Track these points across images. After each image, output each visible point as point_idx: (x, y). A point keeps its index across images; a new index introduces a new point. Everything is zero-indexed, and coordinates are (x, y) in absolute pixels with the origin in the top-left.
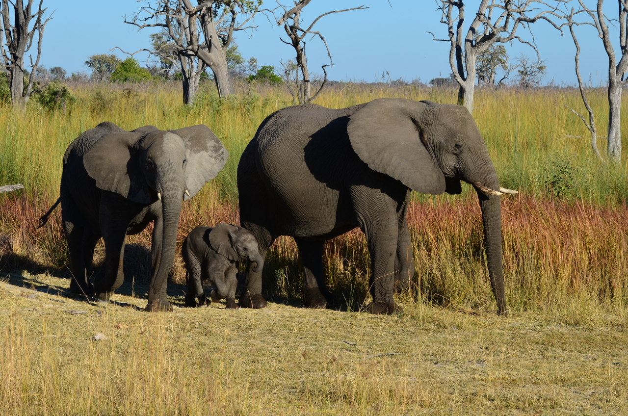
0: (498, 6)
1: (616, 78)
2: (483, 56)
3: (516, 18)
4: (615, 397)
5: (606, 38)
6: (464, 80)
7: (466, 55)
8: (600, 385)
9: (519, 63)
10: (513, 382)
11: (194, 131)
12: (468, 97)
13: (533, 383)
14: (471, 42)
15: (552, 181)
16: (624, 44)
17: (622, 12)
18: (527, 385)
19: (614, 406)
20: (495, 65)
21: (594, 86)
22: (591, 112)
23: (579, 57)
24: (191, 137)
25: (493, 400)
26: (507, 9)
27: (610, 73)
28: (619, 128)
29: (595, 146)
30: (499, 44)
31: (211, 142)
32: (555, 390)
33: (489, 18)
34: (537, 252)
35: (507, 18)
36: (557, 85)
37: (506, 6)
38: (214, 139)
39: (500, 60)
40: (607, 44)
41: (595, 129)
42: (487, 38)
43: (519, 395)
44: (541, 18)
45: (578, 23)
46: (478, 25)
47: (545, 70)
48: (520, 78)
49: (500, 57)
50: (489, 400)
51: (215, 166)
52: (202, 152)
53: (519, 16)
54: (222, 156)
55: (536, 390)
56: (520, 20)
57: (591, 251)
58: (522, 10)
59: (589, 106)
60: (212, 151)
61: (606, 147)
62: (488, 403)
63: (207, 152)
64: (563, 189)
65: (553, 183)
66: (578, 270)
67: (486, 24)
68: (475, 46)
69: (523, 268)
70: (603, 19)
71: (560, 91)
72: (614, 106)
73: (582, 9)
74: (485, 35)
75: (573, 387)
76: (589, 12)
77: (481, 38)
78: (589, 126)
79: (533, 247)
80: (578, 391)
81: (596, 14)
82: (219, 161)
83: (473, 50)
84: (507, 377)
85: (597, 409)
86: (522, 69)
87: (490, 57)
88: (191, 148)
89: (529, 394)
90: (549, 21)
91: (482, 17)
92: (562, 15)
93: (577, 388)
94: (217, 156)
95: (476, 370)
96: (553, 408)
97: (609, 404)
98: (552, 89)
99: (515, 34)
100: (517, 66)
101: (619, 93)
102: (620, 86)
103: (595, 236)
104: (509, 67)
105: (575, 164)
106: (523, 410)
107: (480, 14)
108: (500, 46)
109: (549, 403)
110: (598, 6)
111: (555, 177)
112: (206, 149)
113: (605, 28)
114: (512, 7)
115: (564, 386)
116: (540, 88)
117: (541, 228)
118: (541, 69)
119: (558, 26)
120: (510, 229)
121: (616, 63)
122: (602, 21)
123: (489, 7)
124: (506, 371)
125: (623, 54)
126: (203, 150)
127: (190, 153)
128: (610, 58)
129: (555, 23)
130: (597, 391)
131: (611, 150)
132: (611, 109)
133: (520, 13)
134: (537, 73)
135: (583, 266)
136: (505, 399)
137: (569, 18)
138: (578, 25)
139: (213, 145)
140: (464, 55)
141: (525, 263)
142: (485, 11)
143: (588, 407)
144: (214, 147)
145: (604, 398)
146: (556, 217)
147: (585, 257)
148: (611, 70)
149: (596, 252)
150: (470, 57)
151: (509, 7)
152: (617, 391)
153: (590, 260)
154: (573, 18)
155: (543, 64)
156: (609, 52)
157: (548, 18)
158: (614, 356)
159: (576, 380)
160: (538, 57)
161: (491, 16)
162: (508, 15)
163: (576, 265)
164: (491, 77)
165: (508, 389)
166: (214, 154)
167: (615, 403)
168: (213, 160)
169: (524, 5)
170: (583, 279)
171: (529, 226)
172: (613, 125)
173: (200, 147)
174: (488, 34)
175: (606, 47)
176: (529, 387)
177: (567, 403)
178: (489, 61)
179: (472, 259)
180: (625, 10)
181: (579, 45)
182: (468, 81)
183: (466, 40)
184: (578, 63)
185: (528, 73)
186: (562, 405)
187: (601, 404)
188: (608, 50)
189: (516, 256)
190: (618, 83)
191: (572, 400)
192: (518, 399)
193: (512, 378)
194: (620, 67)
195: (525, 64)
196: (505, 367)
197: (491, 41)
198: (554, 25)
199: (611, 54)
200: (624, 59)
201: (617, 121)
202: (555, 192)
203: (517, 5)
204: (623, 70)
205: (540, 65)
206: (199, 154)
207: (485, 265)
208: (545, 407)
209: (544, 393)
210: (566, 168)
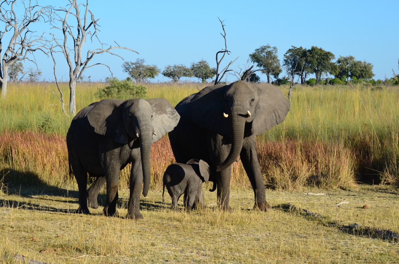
0: (18, 43)
1: (73, 77)
2: (12, 67)
3: (27, 49)
4: (71, 226)
5: (68, 58)
6: (2, 78)
7: (3, 67)
8: (64, 220)
9: (29, 70)
10: (23, 219)
11: (158, 101)
12: (4, 87)
13: (32, 220)
14: (5, 60)
15: (42, 125)
16: (76, 61)
17: (76, 46)
18: (29, 221)
19: (70, 230)
20: (18, 71)
21: (64, 81)
22: (62, 93)
23: (55, 67)
24: (155, 104)
25: (13, 228)
26: (22, 45)
27: (70, 75)
28: (75, 100)
29: (64, 109)
30: (19, 61)
31: (169, 108)
32: (42, 223)
33: (14, 49)
34: (34, 159)
35: (22, 49)
36: (46, 81)
37: (22, 43)
38: (171, 107)
39: (20, 69)
40: (68, 61)
41: (63, 101)
42: (13, 59)
43: (25, 225)
44: (38, 49)
45: (56, 51)
46: (8, 53)
47: (41, 74)
48: (29, 78)
49: (20, 68)
50: (11, 228)
51: (172, 124)
52: (164, 114)
53: (28, 48)
54: (176, 117)
55: (33, 223)
56: (28, 50)
57: (60, 158)
58: (29, 45)
59: (60, 90)
60: (170, 114)
61: (69, 109)
62: (11, 229)
63: (167, 114)
64: (47, 129)
65: (42, 126)
66: (54, 167)
67: (12, 52)
68: (7, 62)
69: (28, 166)
70: (67, 49)
71: (48, 84)
72: (72, 90)
73: (57, 45)
74: (12, 57)
75: (51, 221)
76: (60, 46)
77: (10, 58)
78: (61, 100)
79: (33, 156)
80: (53, 223)
81: (63, 47)
82: (175, 120)
83: (6, 64)
84: (20, 217)
85: (62, 231)
86: (30, 74)
87: (15, 68)
88: (156, 111)
89: (30, 225)
90: (42, 50)
91: (10, 48)
92: (48, 48)
93: (53, 221)
94: (173, 117)
95: (5, 214)
96: (41, 231)
97: (68, 228)
98: (45, 83)
99: (26, 57)
100: (28, 72)
101: (75, 84)
102: (75, 80)
103: (62, 151)
104: (24, 72)
105: (53, 117)
106: (27, 232)
107: (10, 47)
108: (20, 63)
109: (39, 229)
110: (64, 43)
111: (43, 123)
112: (166, 113)
113: (68, 54)
114: (25, 44)
115: (47, 220)
116: (39, 82)
117: (36, 147)
118: (39, 73)
119: (46, 53)
120: (22, 148)
121: (73, 70)
122: (66, 50)
123: (14, 44)
124: (20, 214)
125: (76, 66)
126: (164, 113)
127: (155, 115)
128: (70, 68)
129: (45, 51)
130: (62, 223)
131: (71, 110)
132: (71, 91)
133: (28, 47)
134: (38, 75)
135: (56, 165)
136: (19, 227)
137: (51, 49)
138: (56, 52)
139: (171, 111)
140: (2, 67)
141: (29, 164)
142: (12, 46)
143: (58, 230)
144: (171, 112)
145: (66, 226)
146: (44, 142)
147: (57, 160)
148: (71, 73)
149: (63, 158)
150: (5, 68)
151: (23, 44)
152: (72, 223)
153: (60, 162)
154: (52, 49)
155: (41, 71)
156: (70, 65)
157: (42, 49)
158: (71, 206)
159: (52, 218)
160: (37, 67)
161: (15, 48)
162: (23, 48)
163: (53, 165)
164: (16, 77)
165: (20, 223)
166: (171, 116)
167: (70, 228)
168: (171, 120)
169: (30, 43)
170: (57, 171)
171: (31, 146)
172: (72, 99)
173: (162, 111)
174: (13, 57)
175: (68, 62)
176: (30, 221)
177: (48, 228)
178: (15, 70)
179: (4, 162)
180: (77, 45)
181: (56, 61)
182: (4, 79)
183: (3, 60)
184: (55, 70)
185: (33, 75)
186: (46, 230)
187: (64, 229)
188: (69, 64)
189: (25, 160)
190: (74, 79)
191: (50, 227)
192: (25, 227)
193: (22, 217)
194: (75, 72)
195: (32, 71)
196: (19, 212)
197: (15, 60)
198: (45, 52)
199: (71, 66)
200: (77, 68)
201: (74, 97)
202: (43, 130)
203: (27, 43)
204: (76, 73)
205: (39, 72)
206: (161, 116)
207: (10, 165)
208: (38, 231)
209: (37, 224)
210: (48, 119)
